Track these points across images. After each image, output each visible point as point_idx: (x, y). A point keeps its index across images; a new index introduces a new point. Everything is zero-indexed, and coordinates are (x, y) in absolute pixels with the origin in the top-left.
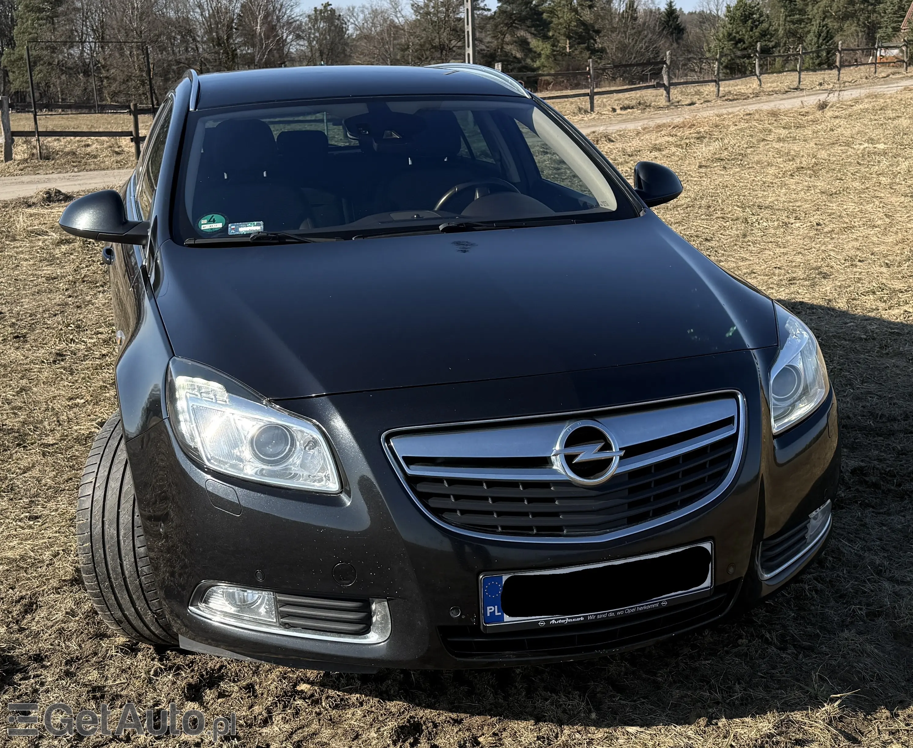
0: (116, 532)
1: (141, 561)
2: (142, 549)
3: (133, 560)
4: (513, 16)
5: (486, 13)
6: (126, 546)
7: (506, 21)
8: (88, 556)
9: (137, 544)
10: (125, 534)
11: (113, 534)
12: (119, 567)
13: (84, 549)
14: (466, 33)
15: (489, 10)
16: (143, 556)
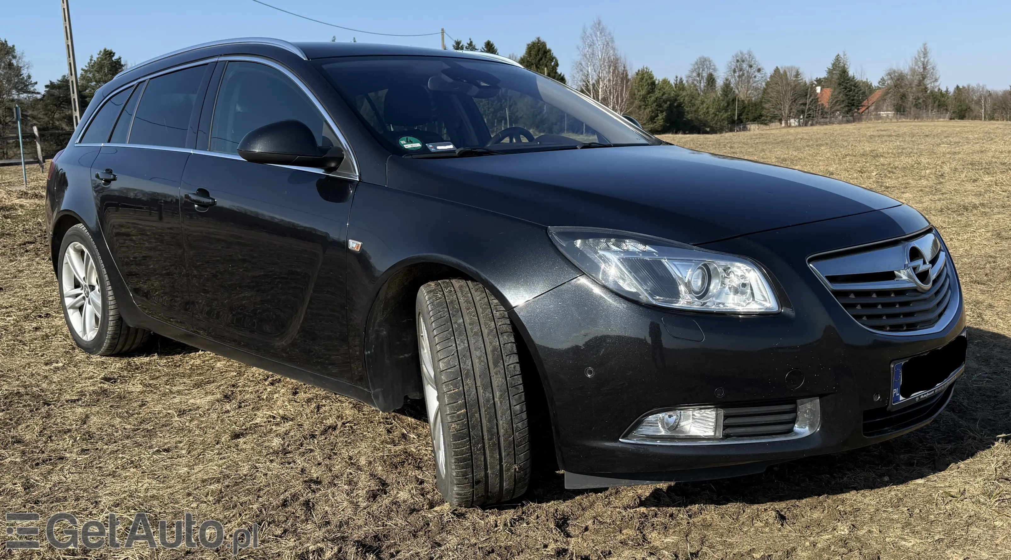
0: (491, 395)
1: (517, 418)
2: (518, 407)
3: (510, 418)
4: (60, 99)
5: (35, 95)
6: (501, 407)
7: (55, 103)
8: (463, 423)
9: (513, 402)
10: (501, 395)
11: (489, 397)
12: (495, 427)
13: (459, 416)
14: (72, 100)
15: (38, 93)
16: (518, 412)
